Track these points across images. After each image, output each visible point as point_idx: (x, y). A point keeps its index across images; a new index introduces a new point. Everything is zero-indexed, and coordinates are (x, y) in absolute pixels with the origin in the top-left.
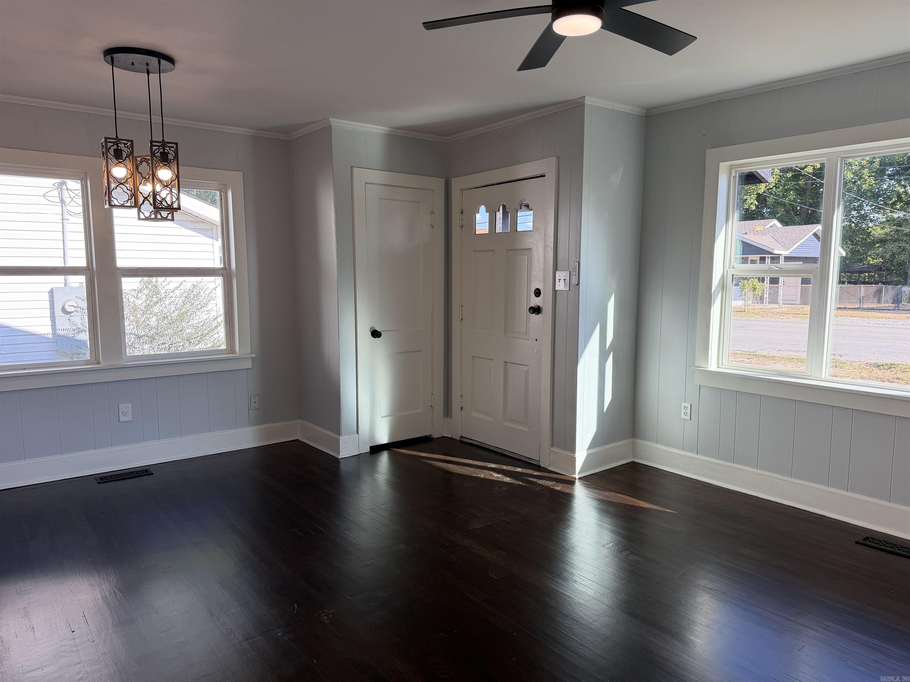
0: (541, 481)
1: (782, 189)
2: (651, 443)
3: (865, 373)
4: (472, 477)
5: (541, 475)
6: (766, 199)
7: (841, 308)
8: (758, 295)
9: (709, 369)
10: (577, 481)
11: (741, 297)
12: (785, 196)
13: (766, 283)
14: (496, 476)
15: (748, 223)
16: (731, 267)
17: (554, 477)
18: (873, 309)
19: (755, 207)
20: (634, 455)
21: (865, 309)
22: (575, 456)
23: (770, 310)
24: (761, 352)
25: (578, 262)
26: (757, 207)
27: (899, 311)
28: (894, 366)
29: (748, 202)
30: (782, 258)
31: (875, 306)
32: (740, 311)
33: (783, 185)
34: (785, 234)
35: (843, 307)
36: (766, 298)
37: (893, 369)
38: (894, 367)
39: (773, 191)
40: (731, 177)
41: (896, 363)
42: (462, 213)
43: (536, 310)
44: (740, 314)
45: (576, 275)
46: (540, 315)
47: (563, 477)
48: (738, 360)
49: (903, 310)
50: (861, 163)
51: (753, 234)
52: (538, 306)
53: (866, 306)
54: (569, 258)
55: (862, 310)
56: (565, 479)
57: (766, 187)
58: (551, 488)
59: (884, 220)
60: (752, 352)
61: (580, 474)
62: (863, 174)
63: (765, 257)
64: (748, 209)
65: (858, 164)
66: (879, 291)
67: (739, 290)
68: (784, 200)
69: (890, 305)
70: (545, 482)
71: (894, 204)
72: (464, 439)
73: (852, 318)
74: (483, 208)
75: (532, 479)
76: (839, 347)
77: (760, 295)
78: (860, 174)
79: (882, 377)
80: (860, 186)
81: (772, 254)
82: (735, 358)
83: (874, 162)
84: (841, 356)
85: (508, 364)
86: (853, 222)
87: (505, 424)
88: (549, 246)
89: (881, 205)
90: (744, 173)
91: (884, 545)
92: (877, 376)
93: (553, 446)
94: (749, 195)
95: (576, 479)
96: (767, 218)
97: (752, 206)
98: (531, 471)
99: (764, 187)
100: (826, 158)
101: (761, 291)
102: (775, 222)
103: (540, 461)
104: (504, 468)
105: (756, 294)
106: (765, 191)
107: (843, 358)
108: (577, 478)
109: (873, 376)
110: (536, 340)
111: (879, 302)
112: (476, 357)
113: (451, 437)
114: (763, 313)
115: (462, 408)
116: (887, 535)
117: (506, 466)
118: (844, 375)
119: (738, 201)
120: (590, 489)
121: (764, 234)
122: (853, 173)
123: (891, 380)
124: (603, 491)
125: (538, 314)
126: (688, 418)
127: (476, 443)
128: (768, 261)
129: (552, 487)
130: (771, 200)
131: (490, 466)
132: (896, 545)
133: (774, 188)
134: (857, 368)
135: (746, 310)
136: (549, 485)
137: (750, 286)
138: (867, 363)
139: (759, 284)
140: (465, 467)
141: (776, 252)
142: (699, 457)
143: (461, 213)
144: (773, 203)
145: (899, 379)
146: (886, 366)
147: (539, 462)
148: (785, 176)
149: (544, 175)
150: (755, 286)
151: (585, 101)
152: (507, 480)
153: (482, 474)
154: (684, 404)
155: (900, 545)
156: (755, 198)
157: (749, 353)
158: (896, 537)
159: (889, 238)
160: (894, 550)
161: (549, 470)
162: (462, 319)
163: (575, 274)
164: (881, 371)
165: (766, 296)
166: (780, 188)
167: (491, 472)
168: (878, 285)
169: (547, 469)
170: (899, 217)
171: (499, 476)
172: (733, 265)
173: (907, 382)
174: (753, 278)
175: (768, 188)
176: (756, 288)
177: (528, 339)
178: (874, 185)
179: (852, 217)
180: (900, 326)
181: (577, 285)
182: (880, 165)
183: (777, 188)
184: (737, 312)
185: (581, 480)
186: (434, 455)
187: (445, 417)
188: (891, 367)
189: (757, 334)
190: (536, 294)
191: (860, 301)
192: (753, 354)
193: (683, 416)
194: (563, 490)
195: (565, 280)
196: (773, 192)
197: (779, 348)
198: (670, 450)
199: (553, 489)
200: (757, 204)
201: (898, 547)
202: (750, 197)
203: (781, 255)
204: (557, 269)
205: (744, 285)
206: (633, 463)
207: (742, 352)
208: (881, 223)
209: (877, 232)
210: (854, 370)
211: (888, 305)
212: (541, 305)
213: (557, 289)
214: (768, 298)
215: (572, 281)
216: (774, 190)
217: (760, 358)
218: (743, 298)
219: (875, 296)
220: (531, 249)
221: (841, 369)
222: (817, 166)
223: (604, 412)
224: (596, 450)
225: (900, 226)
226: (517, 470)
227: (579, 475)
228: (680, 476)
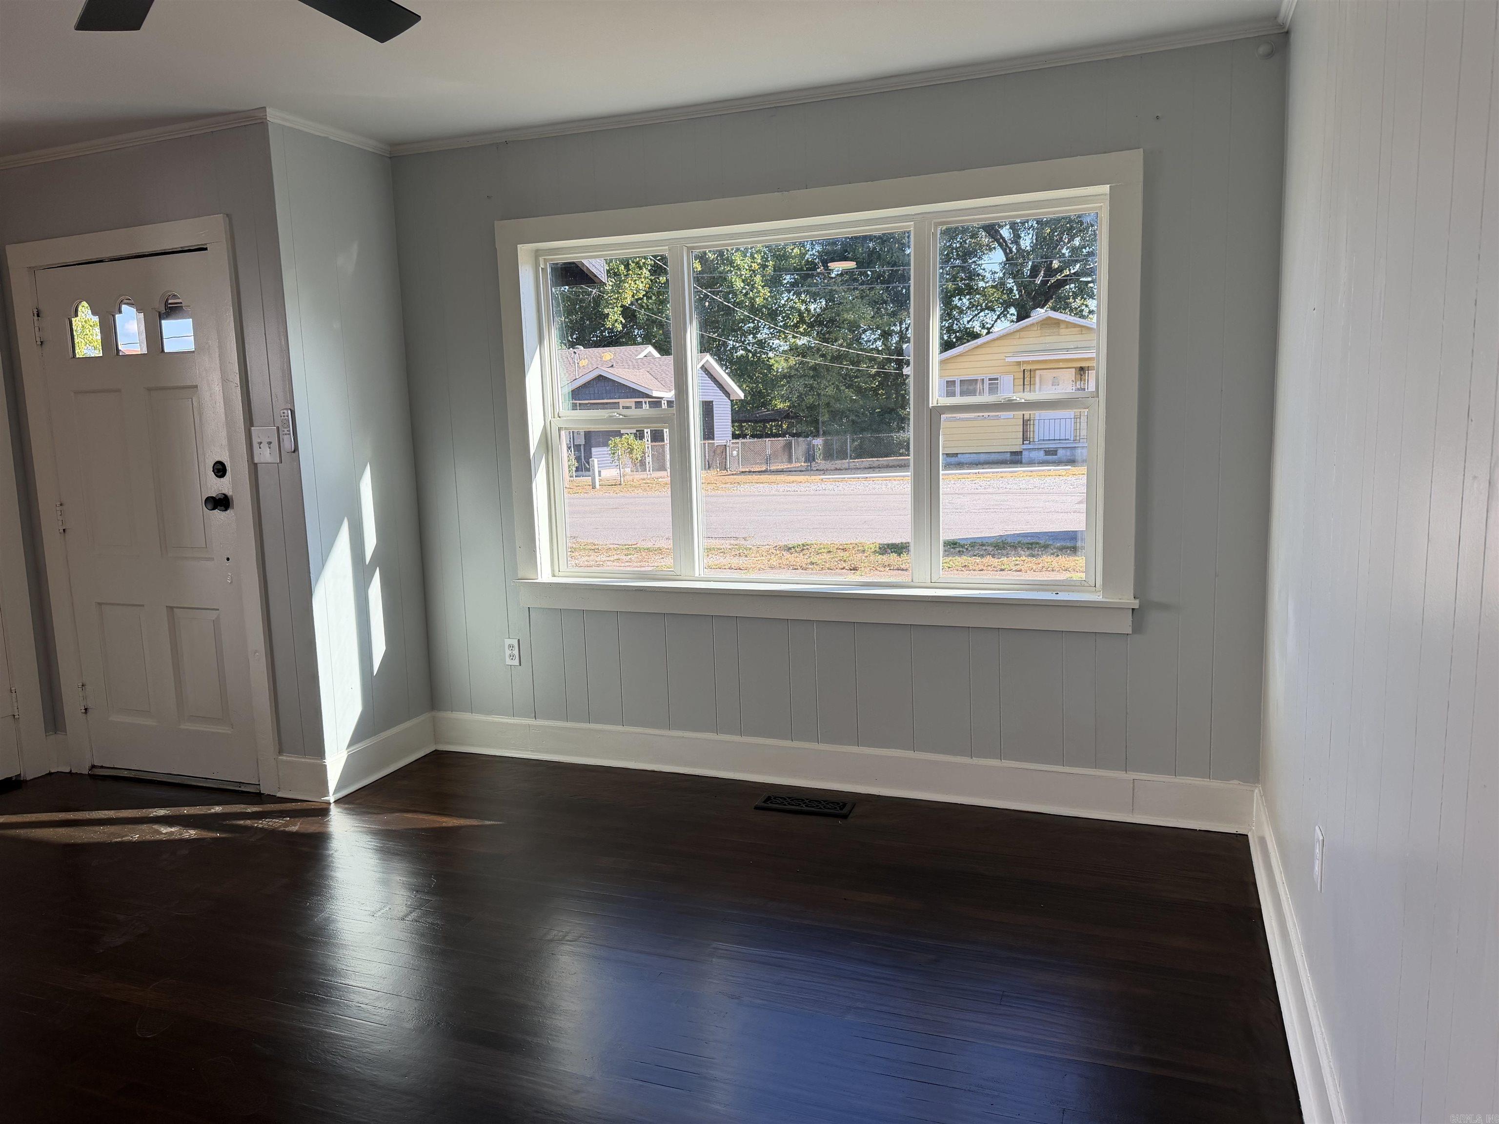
0: (261, 822)
1: (655, 300)
2: (464, 714)
3: (774, 561)
4: (111, 845)
5: (261, 809)
6: (636, 314)
7: (746, 472)
8: (637, 459)
9: (539, 580)
10: (332, 806)
11: (613, 464)
12: (660, 310)
13: (646, 440)
14: (166, 831)
15: (614, 350)
16: (556, 416)
17: (288, 809)
18: (782, 471)
19: (621, 325)
20: (436, 739)
21: (773, 472)
22: (325, 762)
23: (656, 480)
24: (643, 543)
25: (290, 409)
26: (624, 326)
27: (812, 472)
28: (807, 547)
29: (611, 318)
30: (664, 403)
31: (785, 466)
32: (614, 484)
33: (656, 294)
34: (665, 368)
35: (747, 470)
36: (649, 463)
37: (807, 550)
38: (808, 549)
39: (644, 303)
40: (539, 269)
41: (809, 542)
42: (38, 316)
43: (221, 503)
44: (615, 489)
45: (290, 434)
46: (229, 511)
47: (305, 805)
48: (612, 559)
49: (817, 470)
50: (751, 266)
51: (622, 367)
52: (224, 494)
53: (775, 468)
54: (274, 402)
55: (769, 473)
56: (309, 807)
57: (633, 296)
58: (282, 831)
59: (786, 348)
60: (631, 545)
61: (336, 794)
62: (755, 283)
63: (642, 402)
64: (612, 329)
65: (747, 268)
66: (788, 446)
67: (610, 452)
68: (659, 316)
69: (803, 464)
70: (269, 822)
71: (796, 326)
72: (101, 770)
73: (758, 485)
74: (84, 309)
75: (242, 822)
76: (743, 527)
77: (639, 459)
78: (752, 283)
79: (794, 563)
80: (753, 299)
81: (649, 398)
82: (608, 555)
83: (767, 266)
84: (745, 539)
85: (175, 609)
86: (750, 351)
87: (182, 727)
88: (232, 380)
89: (780, 326)
90: (557, 264)
91: (789, 804)
92: (788, 563)
93: (282, 752)
94: (611, 308)
95: (330, 804)
96: (639, 344)
97: (616, 324)
98: (242, 806)
99: (631, 296)
100: (667, 247)
101: (640, 453)
102: (650, 349)
103: (259, 785)
104: (185, 811)
105: (634, 457)
106: (632, 302)
107: (748, 542)
108: (332, 801)
109: (784, 563)
110: (228, 559)
111: (790, 460)
112: (107, 604)
113: (68, 770)
114: (645, 485)
115: (86, 709)
116: (794, 788)
117: (188, 808)
118: (750, 566)
119: (554, 309)
120: (355, 817)
121: (636, 366)
122: (743, 281)
123: (804, 566)
124: (379, 814)
125: (226, 510)
126: (516, 662)
127: (125, 774)
128: (646, 407)
129: (282, 829)
130: (642, 315)
131: (154, 813)
132: (803, 800)
133: (645, 298)
134: (765, 554)
135: (622, 482)
136: (276, 825)
137: (624, 445)
138: (776, 546)
139: (636, 443)
140: (96, 828)
141: (655, 394)
142: (540, 722)
143: (36, 315)
144: (646, 321)
145: (813, 564)
146: (798, 547)
147: (258, 787)
148: (658, 281)
149: (205, 247)
150: (631, 446)
151: (266, 115)
152: (192, 833)
153: (135, 835)
154: (508, 642)
155: (807, 799)
156: (620, 313)
157: (627, 547)
158: (804, 789)
159: (793, 373)
160: (800, 808)
161: (279, 797)
162: (64, 530)
163: (288, 433)
164: (793, 555)
165: (649, 460)
166: (653, 298)
167: (156, 827)
168: (785, 438)
169: (275, 796)
170: (803, 344)
171: (173, 830)
172: (558, 413)
173: (822, 567)
174: (628, 434)
175: (636, 297)
176: (633, 450)
177: (212, 559)
178: (769, 299)
179: (749, 344)
180: (812, 492)
181: (294, 452)
182: (775, 271)
183: (649, 298)
184: (610, 487)
185: (339, 803)
186: (25, 815)
187: (51, 733)
188: (804, 548)
189: (637, 517)
190: (217, 472)
191: (768, 461)
192: (633, 548)
193: (509, 662)
194: (303, 830)
195: (270, 443)
196: (644, 305)
197: (667, 536)
198: (494, 719)
199: (284, 832)
200: (624, 321)
201: (805, 803)
202: (613, 311)
203: (662, 398)
204: (253, 423)
205: (616, 445)
206: (436, 753)
207: (618, 546)
208: (784, 352)
209: (780, 365)
210: (762, 558)
211: (800, 465)
212: (229, 493)
213: (256, 462)
214: (651, 463)
215: (284, 445)
216: (645, 301)
217: (643, 553)
218: (616, 464)
219: (784, 450)
220: (196, 387)
221: (746, 559)
222: (697, 268)
223: (375, 675)
224: (365, 744)
225: (804, 356)
226: (213, 811)
227: (335, 796)
228: (511, 759)
